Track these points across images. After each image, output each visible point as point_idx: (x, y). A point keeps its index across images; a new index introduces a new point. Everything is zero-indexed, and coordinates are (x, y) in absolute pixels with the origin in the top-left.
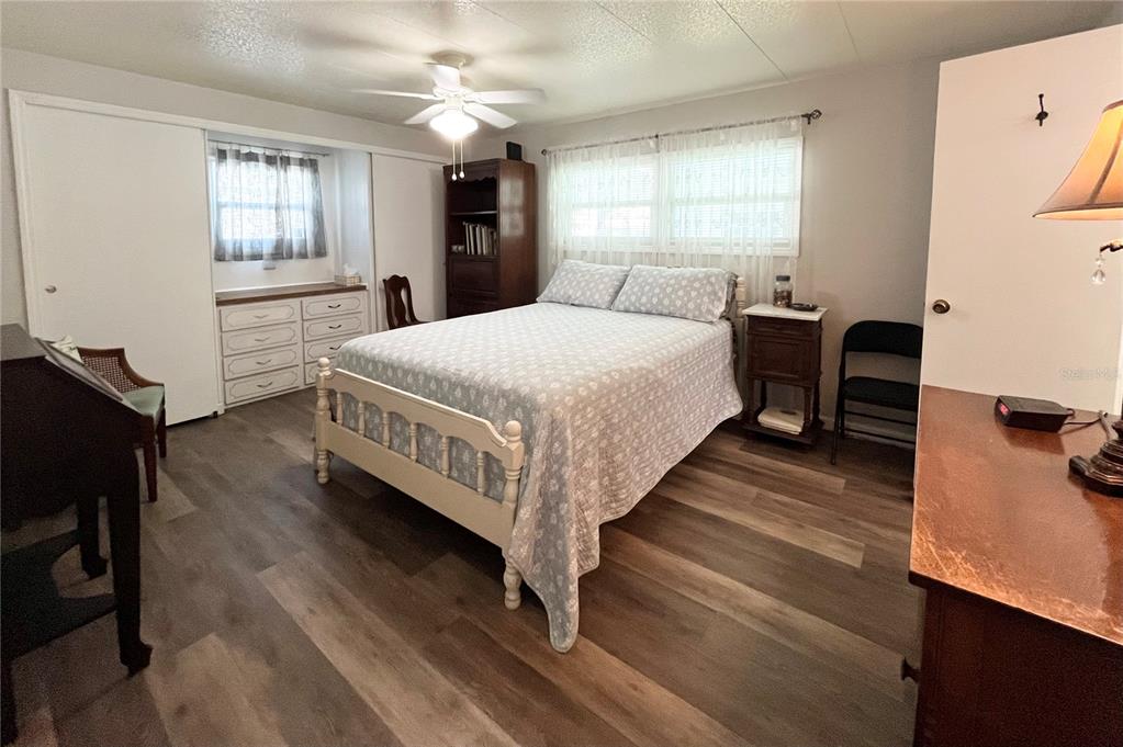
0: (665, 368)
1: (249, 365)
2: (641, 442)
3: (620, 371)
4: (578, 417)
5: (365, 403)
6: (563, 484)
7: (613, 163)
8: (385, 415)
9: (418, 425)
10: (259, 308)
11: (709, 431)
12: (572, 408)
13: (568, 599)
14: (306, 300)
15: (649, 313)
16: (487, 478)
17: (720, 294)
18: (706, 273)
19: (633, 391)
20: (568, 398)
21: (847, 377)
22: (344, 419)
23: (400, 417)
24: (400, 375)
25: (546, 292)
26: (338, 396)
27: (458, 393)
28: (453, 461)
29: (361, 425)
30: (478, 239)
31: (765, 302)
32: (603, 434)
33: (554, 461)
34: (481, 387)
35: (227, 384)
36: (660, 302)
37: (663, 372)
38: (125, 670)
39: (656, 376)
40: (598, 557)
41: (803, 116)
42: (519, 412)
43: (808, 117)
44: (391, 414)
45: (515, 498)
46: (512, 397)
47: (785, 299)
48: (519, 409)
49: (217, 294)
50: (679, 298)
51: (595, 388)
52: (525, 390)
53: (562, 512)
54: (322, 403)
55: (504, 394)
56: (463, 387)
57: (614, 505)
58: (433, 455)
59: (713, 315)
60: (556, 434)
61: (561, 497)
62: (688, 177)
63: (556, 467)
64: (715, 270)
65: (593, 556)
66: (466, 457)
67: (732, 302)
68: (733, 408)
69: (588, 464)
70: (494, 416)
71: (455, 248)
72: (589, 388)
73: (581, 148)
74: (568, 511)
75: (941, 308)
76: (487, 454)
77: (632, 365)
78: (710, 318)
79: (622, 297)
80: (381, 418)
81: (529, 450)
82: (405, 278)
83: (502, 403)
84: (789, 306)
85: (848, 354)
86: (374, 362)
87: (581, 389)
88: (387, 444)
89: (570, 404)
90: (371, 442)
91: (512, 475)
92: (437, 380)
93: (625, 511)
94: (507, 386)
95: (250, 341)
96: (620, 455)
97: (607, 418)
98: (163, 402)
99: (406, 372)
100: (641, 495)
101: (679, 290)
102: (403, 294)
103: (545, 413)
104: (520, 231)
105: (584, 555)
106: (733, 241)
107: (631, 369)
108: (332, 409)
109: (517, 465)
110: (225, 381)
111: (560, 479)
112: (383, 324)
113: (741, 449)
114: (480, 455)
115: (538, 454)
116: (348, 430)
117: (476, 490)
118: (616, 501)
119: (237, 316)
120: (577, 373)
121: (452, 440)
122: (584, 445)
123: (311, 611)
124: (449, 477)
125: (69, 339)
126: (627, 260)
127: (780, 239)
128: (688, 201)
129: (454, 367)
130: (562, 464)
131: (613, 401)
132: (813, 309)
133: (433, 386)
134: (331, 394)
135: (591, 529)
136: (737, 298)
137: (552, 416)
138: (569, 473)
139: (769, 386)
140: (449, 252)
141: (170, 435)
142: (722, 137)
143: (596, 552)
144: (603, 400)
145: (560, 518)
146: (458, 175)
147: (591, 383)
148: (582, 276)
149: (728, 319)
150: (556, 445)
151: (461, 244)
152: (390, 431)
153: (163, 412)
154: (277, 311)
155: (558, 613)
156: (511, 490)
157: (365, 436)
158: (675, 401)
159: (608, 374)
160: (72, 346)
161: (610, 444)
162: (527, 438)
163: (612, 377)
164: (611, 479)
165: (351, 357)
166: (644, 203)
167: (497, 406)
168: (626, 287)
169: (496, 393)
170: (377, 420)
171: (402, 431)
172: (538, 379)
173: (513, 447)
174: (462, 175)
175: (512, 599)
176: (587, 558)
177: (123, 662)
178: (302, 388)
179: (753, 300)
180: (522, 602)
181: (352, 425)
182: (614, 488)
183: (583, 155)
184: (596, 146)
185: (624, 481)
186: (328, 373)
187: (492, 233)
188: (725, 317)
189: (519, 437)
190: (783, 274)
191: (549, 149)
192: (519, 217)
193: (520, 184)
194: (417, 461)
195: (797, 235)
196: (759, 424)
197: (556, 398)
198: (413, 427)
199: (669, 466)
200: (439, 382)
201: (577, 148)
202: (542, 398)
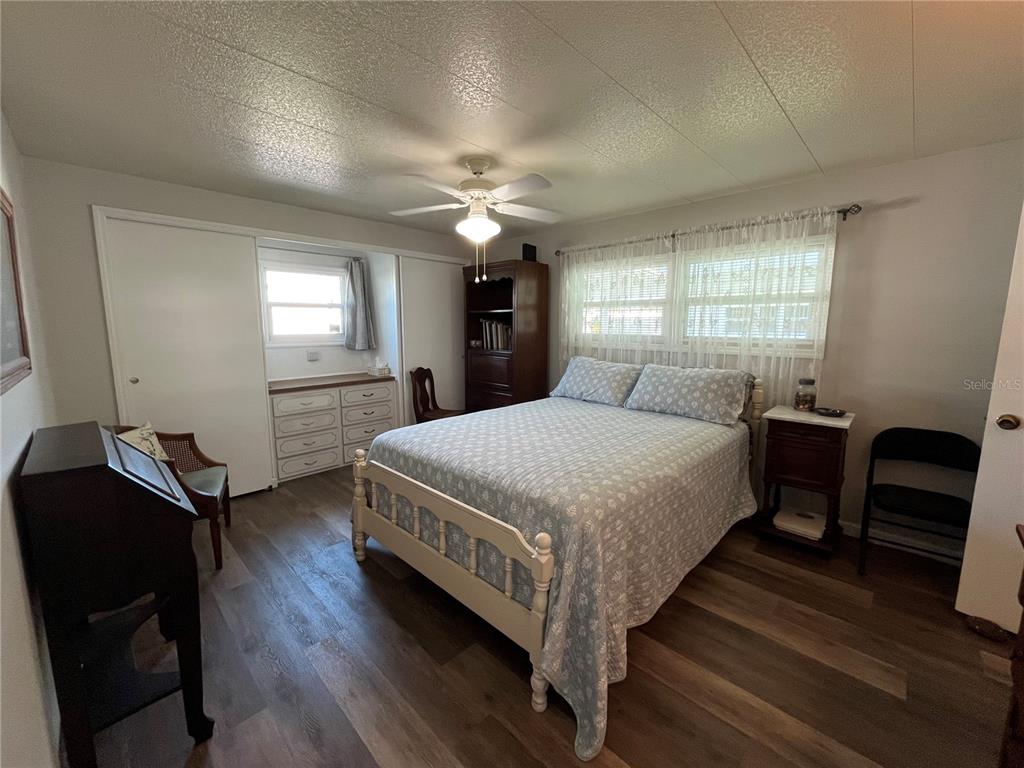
0: (688, 476)
1: (297, 446)
2: (665, 550)
3: (646, 481)
4: (608, 530)
5: (397, 495)
6: (593, 600)
7: (627, 263)
8: (416, 509)
9: (447, 523)
10: (303, 396)
11: (723, 533)
12: (602, 521)
13: (596, 714)
14: (344, 390)
15: (662, 412)
16: (515, 582)
17: (738, 395)
18: (723, 375)
19: (659, 500)
20: (597, 512)
21: (875, 483)
22: (378, 506)
23: (429, 512)
24: (429, 472)
25: (559, 387)
26: (373, 485)
27: (486, 496)
28: (481, 561)
29: (394, 515)
30: (494, 333)
31: (784, 404)
32: (630, 545)
33: (584, 575)
34: (509, 493)
35: (279, 461)
36: (675, 402)
37: (687, 479)
38: (192, 740)
39: (681, 483)
40: (625, 668)
41: (839, 212)
42: (547, 523)
43: (844, 213)
44: (420, 508)
45: (544, 609)
46: (541, 507)
47: (807, 402)
48: (547, 519)
49: (269, 383)
50: (695, 399)
51: (624, 500)
52: (554, 501)
53: (593, 628)
54: (359, 490)
55: (532, 502)
56: (490, 490)
57: (637, 612)
58: (461, 551)
59: (731, 416)
60: (586, 547)
61: (591, 613)
62: (705, 277)
63: (586, 581)
64: (734, 372)
65: (620, 668)
66: (493, 559)
67: (749, 403)
68: (748, 509)
69: (618, 577)
70: (522, 523)
71: (473, 342)
72: (617, 499)
73: (594, 248)
74: (598, 628)
75: (1009, 423)
76: (515, 562)
77: (658, 473)
78: (728, 421)
79: (635, 395)
80: (412, 511)
81: (559, 563)
82: (429, 370)
83: (530, 512)
84: (812, 410)
85: (877, 461)
86: (405, 457)
87: (610, 501)
88: (417, 535)
89: (600, 517)
90: (403, 530)
91: (542, 587)
92: (464, 481)
93: (647, 618)
94: (536, 494)
95: (298, 425)
96: (646, 565)
97: (634, 530)
98: (226, 480)
99: (435, 470)
100: (662, 601)
101: (694, 391)
102: (427, 384)
103: (576, 527)
104: (533, 328)
105: (612, 666)
106: (752, 342)
107: (657, 477)
108: (368, 496)
109: (547, 576)
110: (277, 459)
111: (590, 593)
112: (411, 416)
113: (755, 551)
114: (508, 561)
115: (569, 569)
116: (380, 516)
117: (504, 592)
118: (639, 609)
119: (288, 403)
120: (605, 482)
121: (479, 542)
122: (614, 559)
123: (352, 695)
124: (477, 575)
125: (149, 426)
126: (638, 358)
127: (804, 340)
128: (705, 300)
129: (481, 469)
130: (593, 580)
131: (641, 512)
132: (840, 415)
133: (461, 486)
134: (367, 482)
135: (619, 643)
136: (754, 399)
137: (583, 530)
138: (599, 589)
139: (783, 489)
140: (468, 347)
141: (233, 506)
142: (744, 234)
143: (623, 665)
144: (632, 512)
145: (589, 632)
146: (480, 278)
147: (620, 495)
148: (595, 374)
149: (744, 421)
150: (587, 559)
151: (478, 339)
152: (420, 523)
153: (226, 489)
154: (320, 400)
155: (586, 722)
156: (540, 600)
157: (397, 525)
158: (697, 507)
159: (635, 484)
160: (151, 431)
161: (636, 555)
162: (557, 548)
163: (639, 488)
164: (636, 588)
165: (384, 450)
166: (657, 303)
167: (525, 513)
168: (639, 386)
169: (524, 500)
170: (408, 511)
171: (432, 525)
172: (566, 488)
173: (543, 560)
174: (485, 278)
175: (539, 702)
176: (615, 669)
177: (191, 733)
178: (342, 466)
179: (770, 403)
180: (548, 706)
181: (386, 513)
182: (638, 596)
183: (596, 255)
184: (609, 246)
185: (648, 590)
186: (364, 464)
187: (507, 330)
188: (742, 419)
189: (548, 551)
190: (806, 377)
191: (562, 250)
192: (532, 315)
193: (533, 284)
194: (446, 555)
195: (823, 337)
196: (774, 526)
197: (586, 511)
198: (442, 524)
199: (688, 570)
200: (467, 483)
201: (590, 249)
202: (572, 511)
